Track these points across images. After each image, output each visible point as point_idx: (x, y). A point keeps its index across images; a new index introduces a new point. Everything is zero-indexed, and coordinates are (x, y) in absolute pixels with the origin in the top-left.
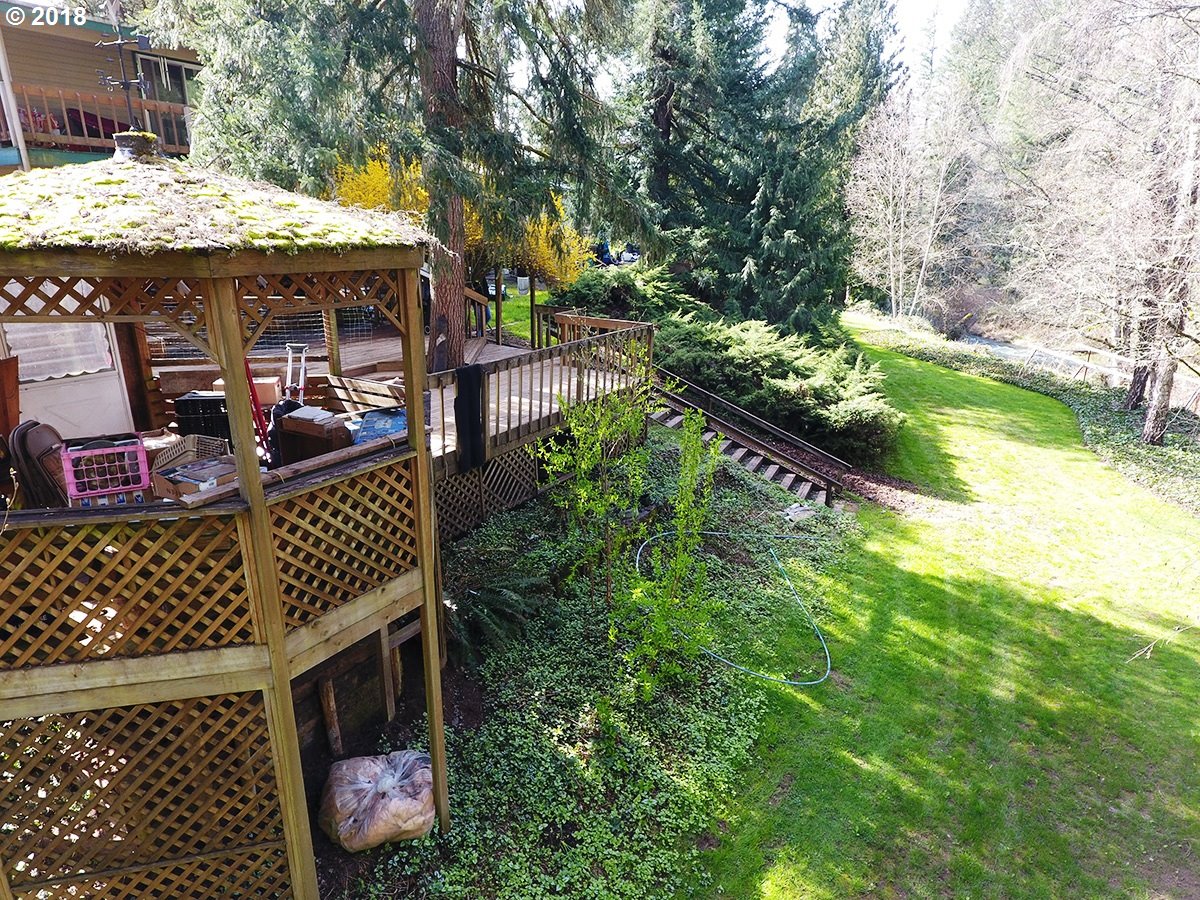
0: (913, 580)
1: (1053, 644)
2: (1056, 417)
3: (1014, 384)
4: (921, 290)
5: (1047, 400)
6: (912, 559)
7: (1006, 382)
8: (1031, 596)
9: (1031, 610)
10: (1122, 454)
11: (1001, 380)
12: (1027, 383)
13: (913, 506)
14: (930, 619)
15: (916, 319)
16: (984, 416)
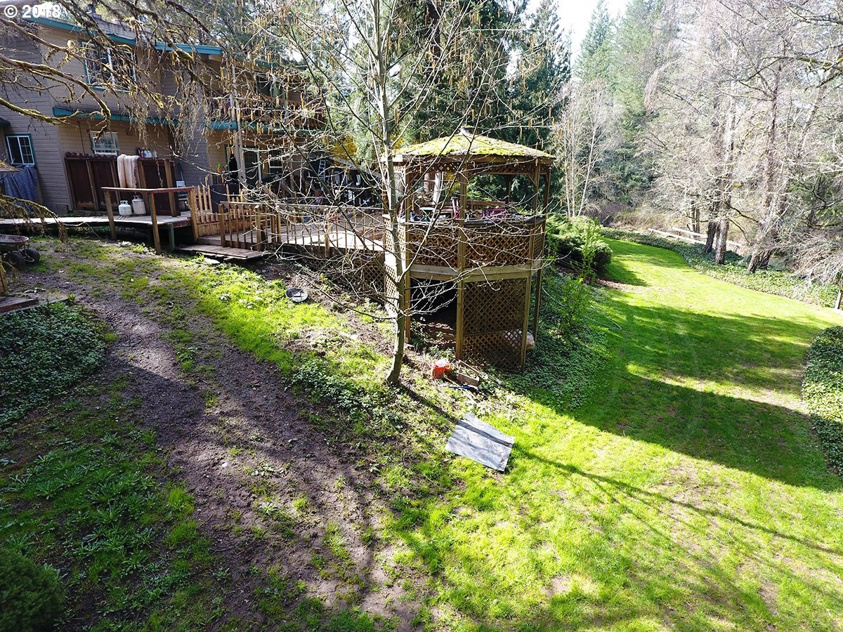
0: (637, 308)
1: (696, 322)
2: (673, 257)
3: (649, 244)
4: (584, 200)
5: (667, 251)
6: (632, 302)
7: (645, 244)
8: (683, 310)
9: (684, 314)
10: (707, 268)
11: (642, 243)
12: (655, 243)
13: (625, 288)
14: (650, 318)
15: (584, 218)
16: (640, 257)
